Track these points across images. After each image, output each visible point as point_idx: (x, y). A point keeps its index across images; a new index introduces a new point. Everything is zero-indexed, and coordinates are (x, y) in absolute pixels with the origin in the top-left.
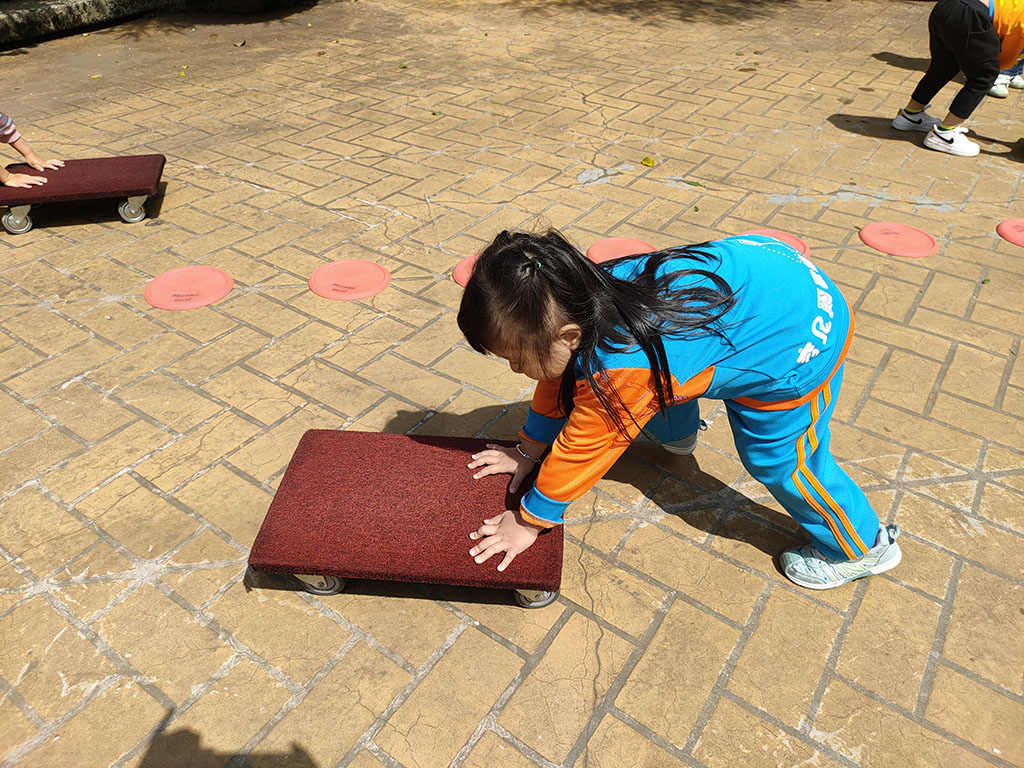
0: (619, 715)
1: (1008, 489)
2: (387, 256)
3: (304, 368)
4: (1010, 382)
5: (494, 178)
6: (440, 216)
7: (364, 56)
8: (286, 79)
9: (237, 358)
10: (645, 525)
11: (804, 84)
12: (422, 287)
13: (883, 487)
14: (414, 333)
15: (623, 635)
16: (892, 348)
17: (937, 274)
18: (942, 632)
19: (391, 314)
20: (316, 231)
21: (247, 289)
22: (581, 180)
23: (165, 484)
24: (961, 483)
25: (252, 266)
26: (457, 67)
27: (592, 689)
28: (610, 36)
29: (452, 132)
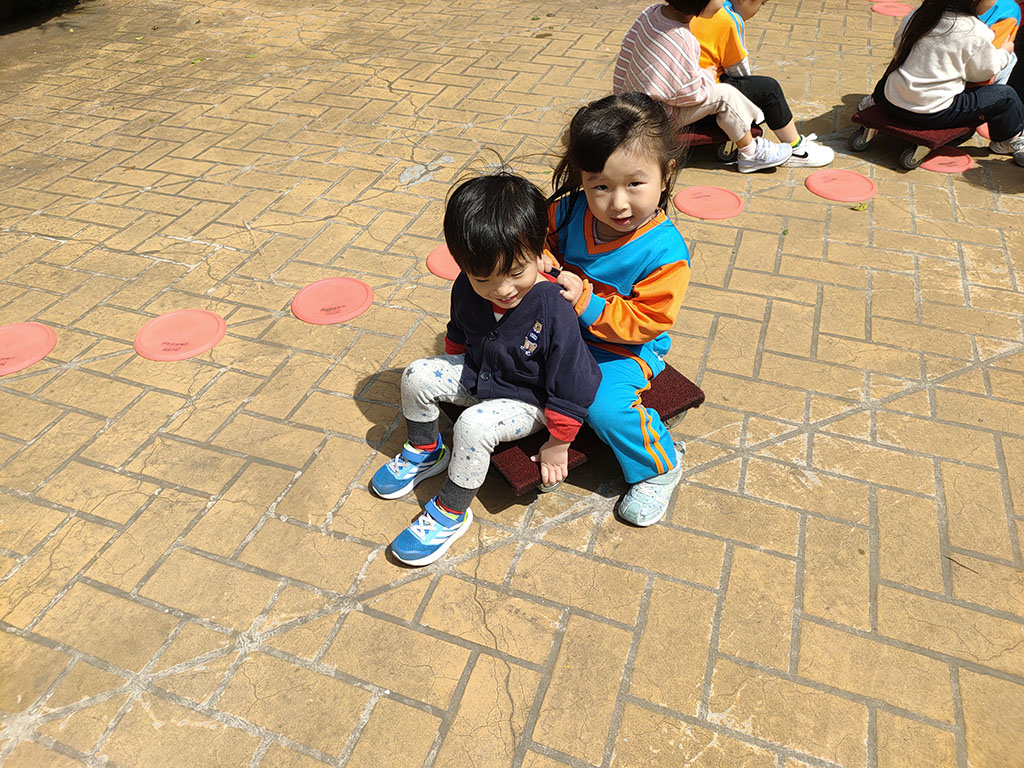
0: (538, 749)
1: (833, 436)
2: (216, 299)
3: (149, 449)
4: (821, 330)
5: (314, 191)
6: (265, 244)
7: (143, 63)
8: (57, 101)
9: (71, 451)
10: (531, 545)
11: (599, 45)
12: (261, 330)
13: (731, 457)
14: (264, 385)
15: (529, 665)
16: (718, 315)
17: (745, 232)
18: (800, 590)
19: (235, 366)
20: (130, 282)
21: (65, 366)
22: (404, 181)
23: (20, 620)
24: (795, 439)
25: (66, 338)
26: (248, 63)
27: (509, 730)
28: (404, 10)
29: (258, 141)
